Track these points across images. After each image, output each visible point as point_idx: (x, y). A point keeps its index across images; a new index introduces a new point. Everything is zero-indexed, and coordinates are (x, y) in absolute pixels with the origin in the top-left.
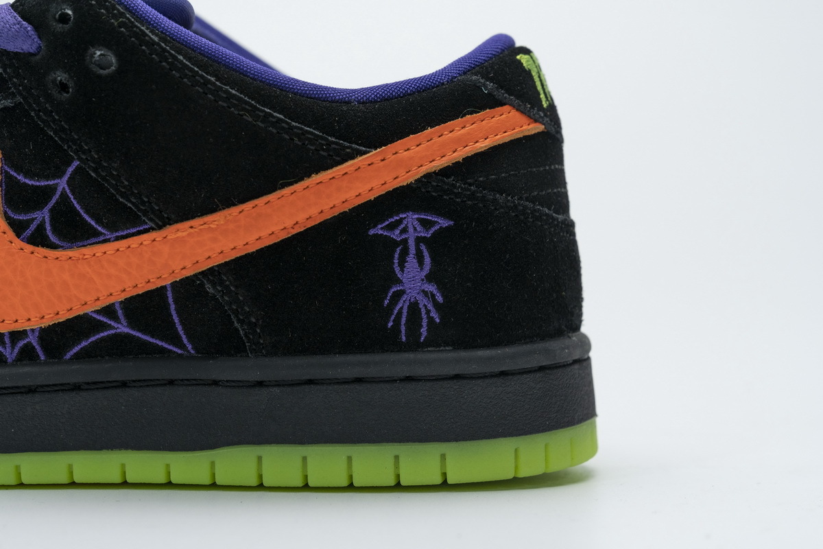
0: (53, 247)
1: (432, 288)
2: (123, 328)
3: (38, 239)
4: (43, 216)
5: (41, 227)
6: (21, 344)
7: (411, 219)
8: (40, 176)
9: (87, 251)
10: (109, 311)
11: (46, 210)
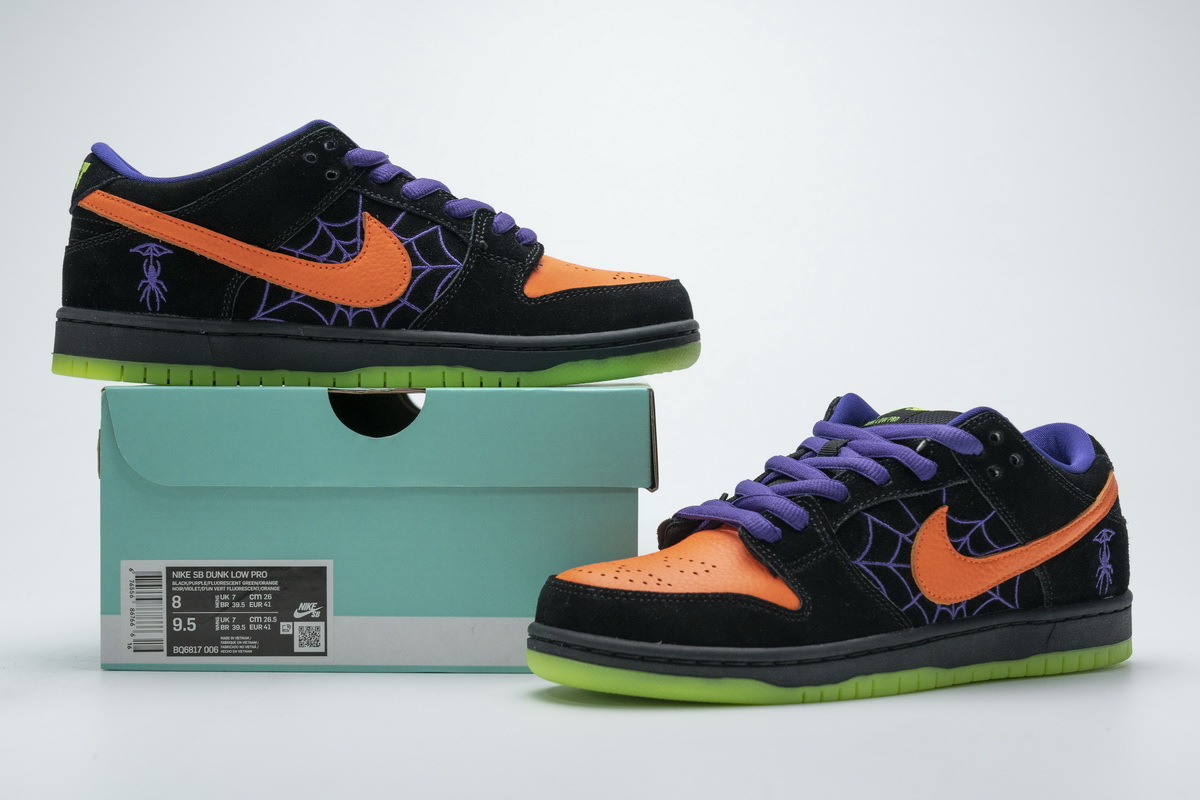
0: (970, 555)
1: (1109, 566)
2: (997, 597)
3: (964, 552)
4: (966, 539)
5: (965, 545)
6: (958, 609)
7: (1105, 531)
8: (968, 519)
9: (991, 558)
10: (994, 590)
11: (968, 536)
